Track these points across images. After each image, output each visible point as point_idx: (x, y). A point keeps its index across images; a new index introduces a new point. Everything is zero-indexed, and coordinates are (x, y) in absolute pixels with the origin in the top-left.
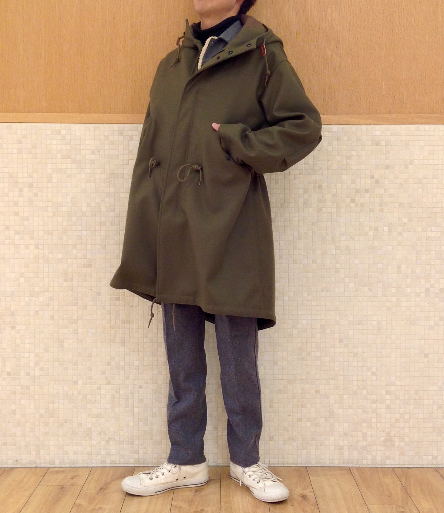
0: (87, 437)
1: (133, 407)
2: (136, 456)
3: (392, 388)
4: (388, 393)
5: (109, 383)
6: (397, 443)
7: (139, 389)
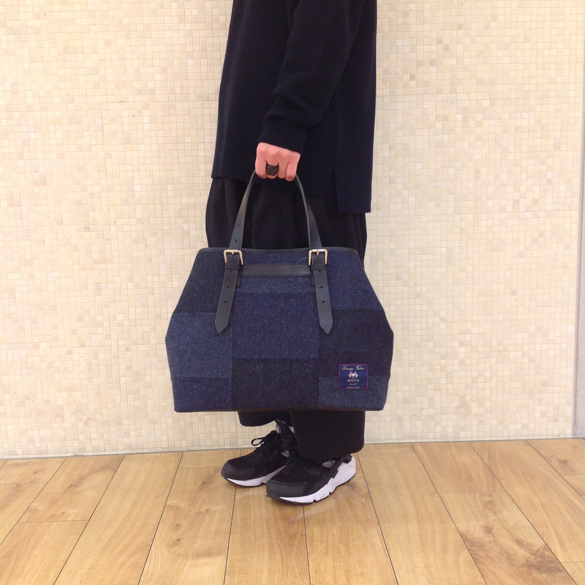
0: (58, 418)
1: (119, 377)
2: (126, 441)
3: (468, 337)
4: (461, 344)
5: (82, 345)
6: (474, 410)
7: (126, 352)
